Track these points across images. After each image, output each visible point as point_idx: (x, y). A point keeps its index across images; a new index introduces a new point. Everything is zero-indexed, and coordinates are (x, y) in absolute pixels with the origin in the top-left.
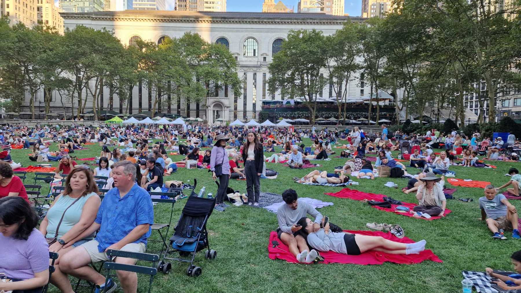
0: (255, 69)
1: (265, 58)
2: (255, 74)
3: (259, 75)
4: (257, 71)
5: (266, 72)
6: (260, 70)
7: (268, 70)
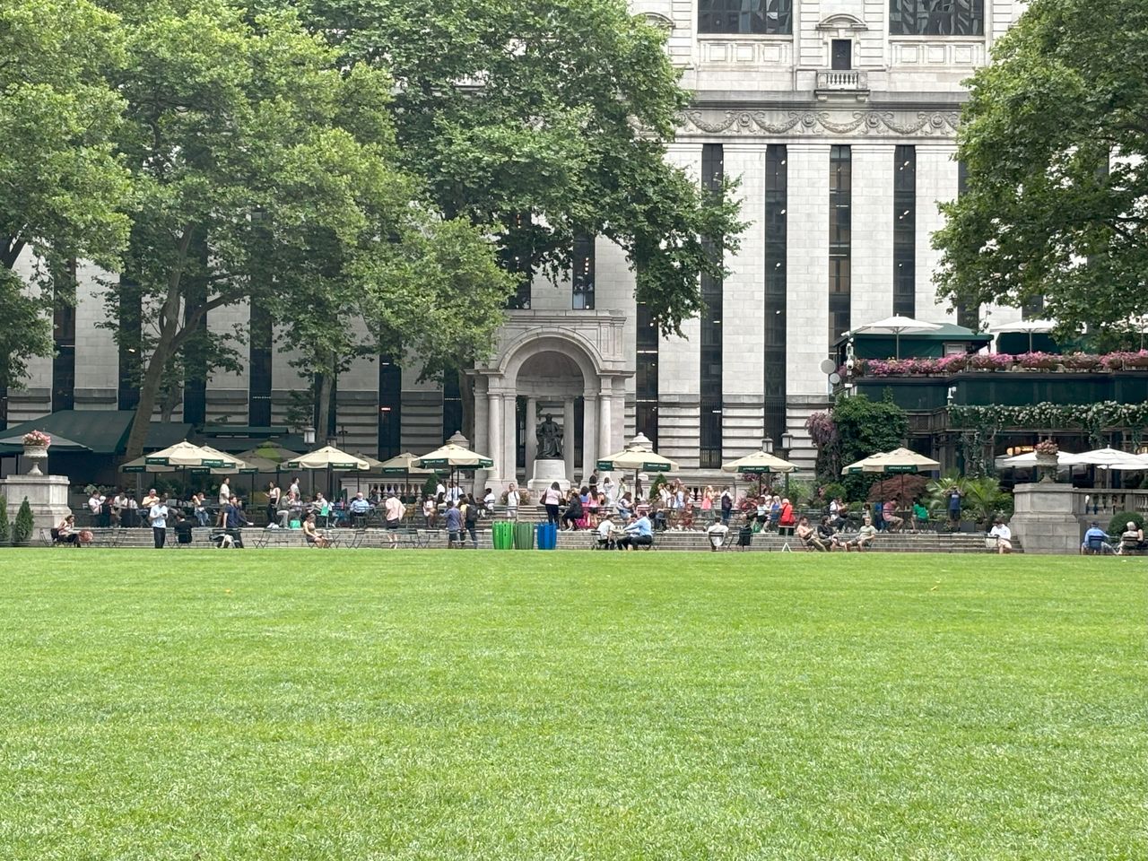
0: (777, 120)
1: (842, 51)
2: (776, 155)
3: (804, 157)
4: (790, 133)
5: (854, 138)
6: (808, 125)
7: (862, 127)
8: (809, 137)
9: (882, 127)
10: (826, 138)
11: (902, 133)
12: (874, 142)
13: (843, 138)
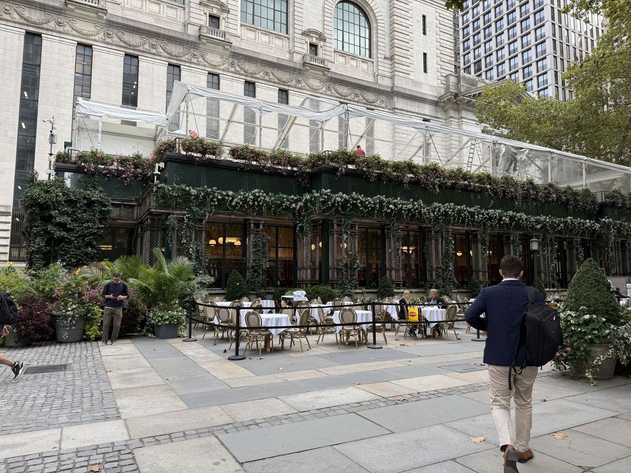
0: (35, 15)
3: (56, 45)
4: (45, 26)
5: (95, 40)
6: (59, 24)
7: (101, 35)
8: (59, 32)
9: (115, 39)
10: (74, 36)
11: (130, 45)
12: (110, 46)
13: (87, 39)
